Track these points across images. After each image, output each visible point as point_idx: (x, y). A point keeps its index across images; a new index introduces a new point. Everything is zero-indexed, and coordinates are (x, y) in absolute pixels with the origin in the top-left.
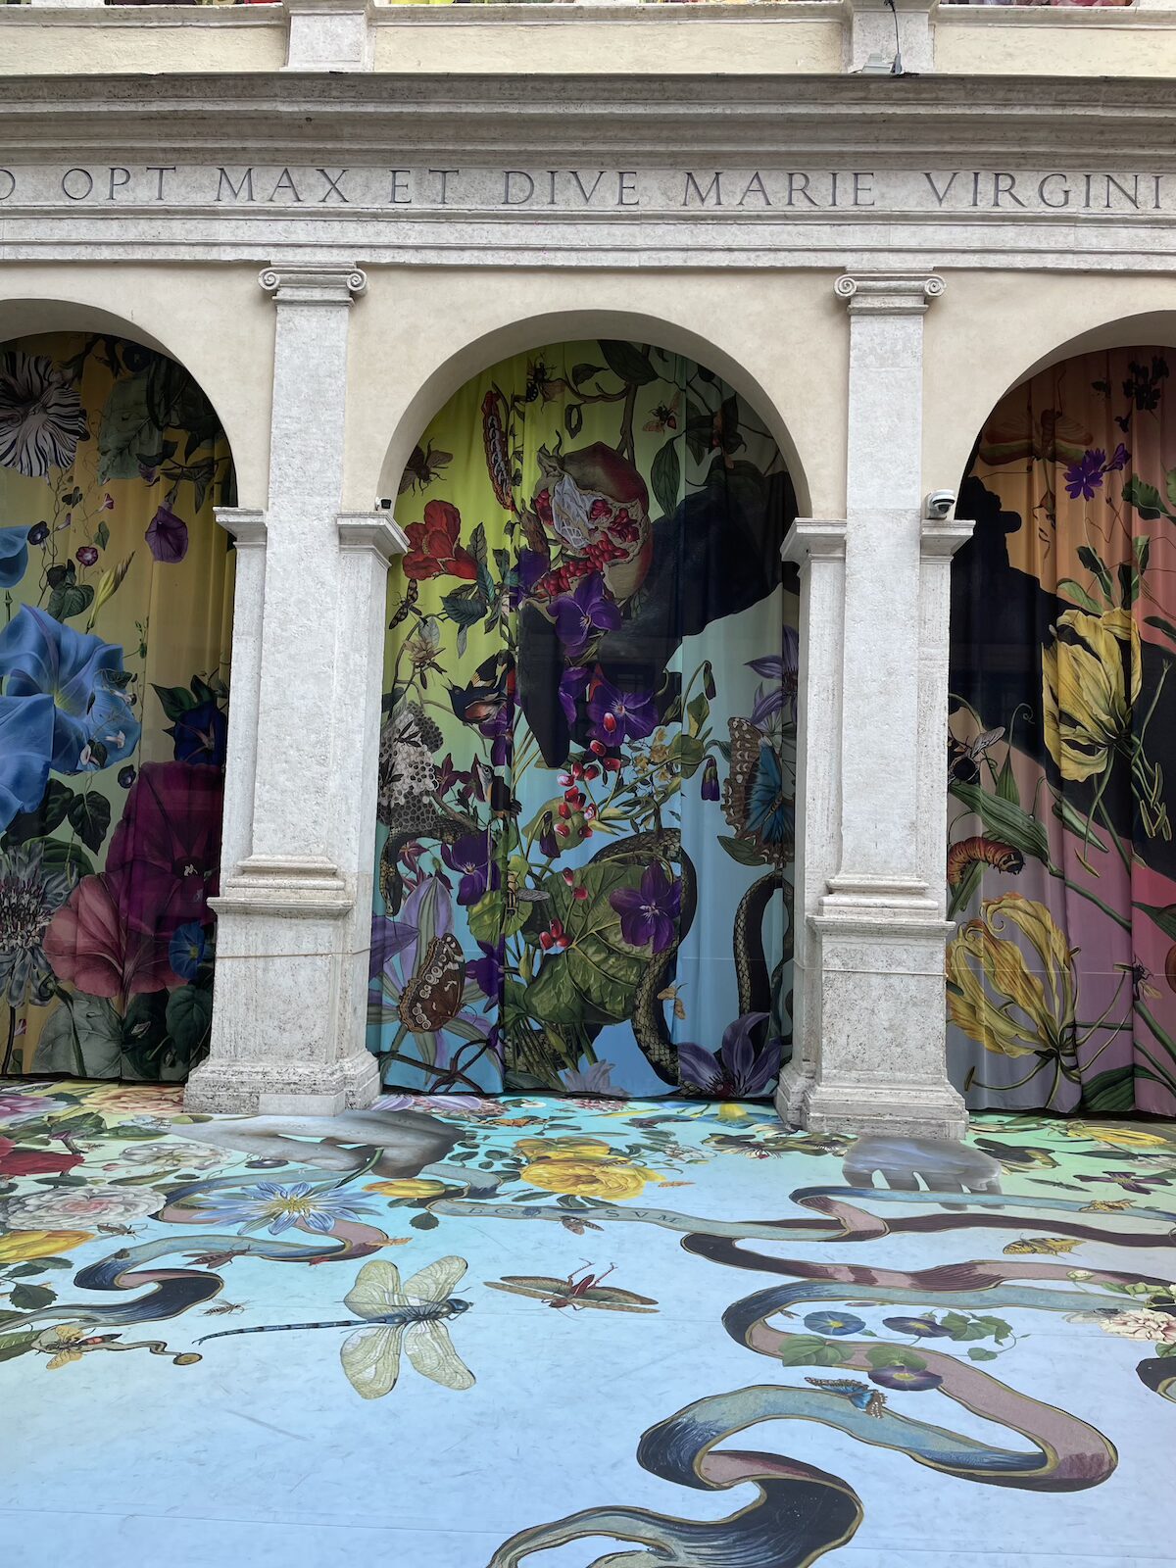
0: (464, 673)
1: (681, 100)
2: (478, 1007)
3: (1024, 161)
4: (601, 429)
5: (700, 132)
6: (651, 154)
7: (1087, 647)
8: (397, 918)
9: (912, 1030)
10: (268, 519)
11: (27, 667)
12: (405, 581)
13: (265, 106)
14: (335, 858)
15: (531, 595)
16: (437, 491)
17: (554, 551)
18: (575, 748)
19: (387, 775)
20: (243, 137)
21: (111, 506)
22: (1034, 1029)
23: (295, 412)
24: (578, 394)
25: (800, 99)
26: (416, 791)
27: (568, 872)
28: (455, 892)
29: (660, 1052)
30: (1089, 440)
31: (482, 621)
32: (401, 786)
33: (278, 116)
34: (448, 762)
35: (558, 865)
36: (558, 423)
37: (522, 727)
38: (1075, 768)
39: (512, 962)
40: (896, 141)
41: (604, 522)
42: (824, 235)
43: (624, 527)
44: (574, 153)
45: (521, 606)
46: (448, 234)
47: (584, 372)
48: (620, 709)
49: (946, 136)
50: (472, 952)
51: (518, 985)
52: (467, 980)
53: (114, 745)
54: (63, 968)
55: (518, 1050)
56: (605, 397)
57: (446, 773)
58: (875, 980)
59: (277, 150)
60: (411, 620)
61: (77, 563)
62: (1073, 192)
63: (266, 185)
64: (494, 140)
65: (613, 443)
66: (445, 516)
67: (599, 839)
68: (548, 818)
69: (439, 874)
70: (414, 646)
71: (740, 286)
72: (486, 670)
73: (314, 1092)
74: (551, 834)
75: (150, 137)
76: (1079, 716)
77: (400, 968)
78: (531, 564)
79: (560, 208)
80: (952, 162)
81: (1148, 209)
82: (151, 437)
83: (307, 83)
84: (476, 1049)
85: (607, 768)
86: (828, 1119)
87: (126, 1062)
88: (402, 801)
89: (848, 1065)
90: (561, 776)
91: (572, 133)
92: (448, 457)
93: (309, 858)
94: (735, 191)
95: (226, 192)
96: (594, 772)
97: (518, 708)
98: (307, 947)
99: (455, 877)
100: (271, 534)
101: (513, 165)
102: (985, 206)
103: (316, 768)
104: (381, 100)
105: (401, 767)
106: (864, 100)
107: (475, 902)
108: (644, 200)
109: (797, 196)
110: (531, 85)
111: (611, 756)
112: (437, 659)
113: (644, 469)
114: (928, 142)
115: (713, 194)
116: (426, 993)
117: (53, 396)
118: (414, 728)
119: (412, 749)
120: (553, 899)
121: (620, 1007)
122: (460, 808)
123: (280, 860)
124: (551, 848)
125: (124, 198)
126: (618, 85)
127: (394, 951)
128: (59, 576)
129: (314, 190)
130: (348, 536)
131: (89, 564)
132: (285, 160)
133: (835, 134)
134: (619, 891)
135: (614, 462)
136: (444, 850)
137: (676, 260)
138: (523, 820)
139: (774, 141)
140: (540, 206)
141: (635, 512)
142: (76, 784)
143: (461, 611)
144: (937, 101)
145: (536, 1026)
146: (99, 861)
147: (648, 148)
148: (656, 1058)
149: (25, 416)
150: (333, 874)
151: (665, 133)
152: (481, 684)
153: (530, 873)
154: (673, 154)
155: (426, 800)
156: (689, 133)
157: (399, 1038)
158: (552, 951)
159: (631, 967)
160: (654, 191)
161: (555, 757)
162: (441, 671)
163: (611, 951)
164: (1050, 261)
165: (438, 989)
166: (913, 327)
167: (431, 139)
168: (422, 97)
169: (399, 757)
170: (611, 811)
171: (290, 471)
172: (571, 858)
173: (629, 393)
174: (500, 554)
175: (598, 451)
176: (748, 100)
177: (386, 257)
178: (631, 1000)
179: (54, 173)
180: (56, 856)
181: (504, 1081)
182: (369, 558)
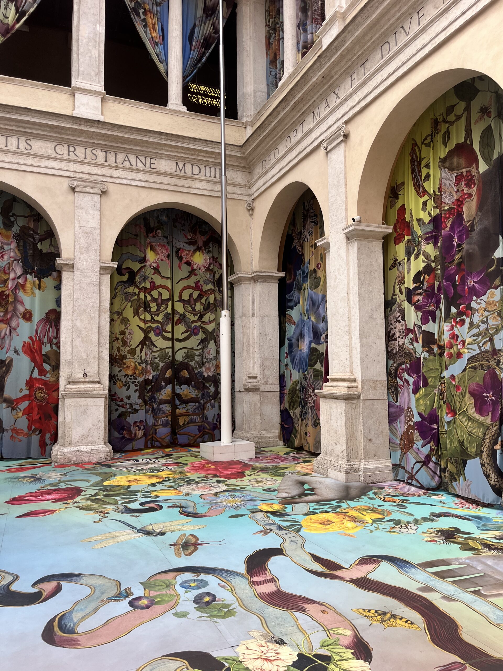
2: (419, 445)
4: (457, 136)
8: (398, 403)
10: (330, 239)
14: (355, 374)
16: (400, 202)
18: (453, 310)
19: (390, 337)
20: (312, 97)
24: (448, 123)
26: (401, 343)
27: (453, 377)
28: (411, 388)
31: (413, 255)
32: (397, 343)
33: (316, 83)
35: (448, 374)
36: (441, 144)
43: (469, 181)
44: (399, 18)
46: (365, 90)
47: (450, 110)
50: (417, 417)
52: (416, 431)
56: (458, 118)
63: (322, 109)
64: (372, 37)
69: (405, 379)
73: (340, 471)
75: (296, 115)
77: (400, 426)
79: (400, 45)
83: (316, 65)
84: (419, 465)
92: (403, 184)
95: (315, 119)
99: (411, 380)
100: (331, 245)
101: (382, 41)
107: (417, 393)
108: (427, 17)
113: (476, 146)
122: (412, 346)
125: (296, 139)
127: (398, 418)
129: (332, 100)
130: (348, 237)
131: (320, 268)
132: (324, 97)
134: (472, 384)
140: (392, 52)
149: (307, 222)
150: (355, 381)
152: (414, 286)
157: (401, 458)
159: (479, 428)
160: (432, 8)
167: (355, 54)
169: (397, 330)
171: (334, 218)
173: (468, 107)
174: (420, 221)
175: (457, 148)
177: (351, 114)
179: (284, 142)
180: (316, 374)
182: (356, 243)
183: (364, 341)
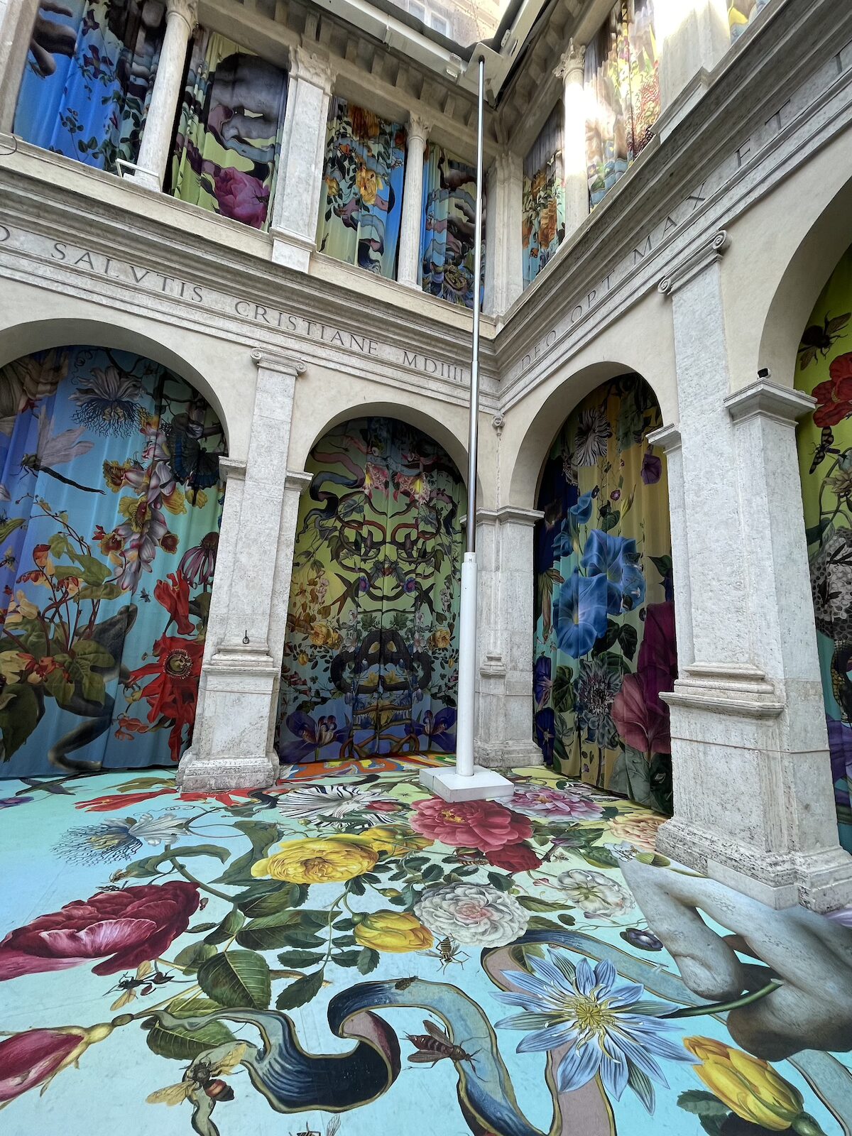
10: (679, 428)
11: (595, 560)
12: (817, 430)
13: (645, 191)
14: (762, 666)
19: (822, 594)
20: (639, 222)
21: (623, 465)
23: (689, 352)
32: (840, 602)
46: (788, 148)
53: (636, 596)
54: (621, 729)
59: (659, 211)
60: (829, 460)
61: (611, 501)
63: (659, 235)
70: (835, 481)
73: (754, 876)
75: (598, 265)
82: (639, 419)
83: (662, 153)
87: (653, 798)
88: (844, 615)
92: (847, 316)
93: (737, 666)
95: (638, 257)
98: (735, 740)
100: (683, 436)
103: (734, 592)
105: (836, 585)
117: (597, 424)
118: (847, 550)
119: (847, 568)
123: (714, 667)
125: (595, 302)
128: (603, 512)
130: (737, 413)
131: (617, 499)
142: (620, 620)
146: (633, 666)
149: (587, 440)
150: (762, 679)
169: (833, 578)
171: (690, 391)
177: (740, 207)
179: (567, 318)
180: (613, 662)
182: (759, 421)
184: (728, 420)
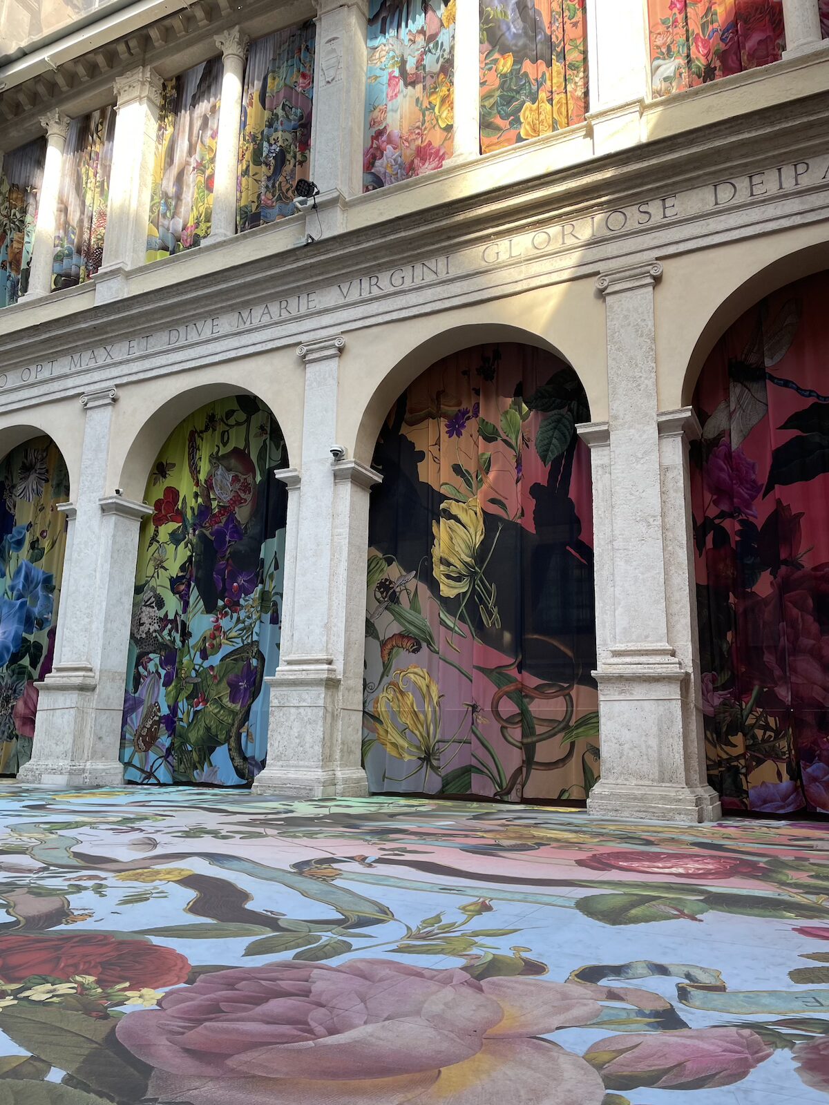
0: (174, 570)
1: (225, 281)
2: (165, 740)
3: (381, 268)
4: (236, 441)
5: (237, 293)
6: (222, 308)
7: (458, 521)
8: (137, 695)
9: (308, 738)
10: (77, 506)
11: (20, 587)
12: (152, 527)
13: (77, 327)
14: (93, 663)
15: (203, 527)
16: (169, 482)
17: (215, 504)
18: (220, 603)
19: (136, 623)
20: (75, 341)
21: (52, 510)
22: (418, 744)
23: (89, 456)
24: (227, 425)
25: (270, 267)
26: (151, 631)
27: (212, 668)
28: (162, 681)
29: (238, 761)
30: (459, 404)
31: (183, 543)
32: (144, 628)
33: (84, 329)
34: (166, 615)
35: (206, 664)
36: (217, 441)
37: (194, 594)
38: (449, 590)
39: (180, 715)
40: (320, 275)
41: (238, 486)
42: (293, 328)
43: (246, 488)
44: (193, 315)
45: (197, 532)
46: (147, 364)
47: (230, 414)
48: (241, 580)
49: (340, 266)
50: (165, 711)
51: (183, 727)
52: (161, 725)
53: (47, 619)
54: (17, 725)
55: (180, 761)
56: (238, 424)
57: (164, 621)
58: (293, 710)
59: (88, 343)
60: (155, 546)
61: (40, 538)
62: (407, 276)
63: (86, 360)
64: (162, 318)
65: (242, 446)
66: (172, 494)
67: (227, 648)
68: (204, 640)
69: (157, 671)
70: (155, 558)
71: (260, 361)
72: (182, 568)
73: (61, 774)
74: (205, 647)
75: (46, 350)
76: (452, 560)
77: (136, 719)
78: (204, 512)
79: (190, 341)
80: (348, 277)
81: (443, 276)
83: (89, 314)
84: (160, 761)
85: (232, 612)
86: (262, 786)
88: (144, 636)
89: (278, 758)
90: (211, 618)
91: (188, 307)
92: (174, 465)
93: (80, 663)
94: (258, 315)
95: (73, 365)
96: (226, 614)
97: (193, 584)
98: (68, 704)
99: (163, 672)
100: (78, 513)
101: (171, 326)
102: (365, 295)
103: (87, 620)
104: (116, 313)
105: (145, 619)
106: (297, 260)
107: (169, 685)
108: (221, 329)
109: (283, 311)
110: (165, 291)
111: (234, 606)
112: (164, 564)
113: (254, 457)
114: (333, 271)
115: (249, 320)
116: (144, 732)
117: (38, 466)
118: (153, 599)
119: (151, 610)
120: (202, 682)
121: (223, 737)
122: (169, 638)
123: (69, 664)
124: (204, 656)
125: (41, 377)
126: (197, 282)
127: (133, 712)
128: (33, 545)
129: (102, 356)
130: (105, 509)
131: (44, 538)
132: (90, 347)
133: (292, 279)
134: (231, 676)
135: (240, 455)
136: (161, 658)
137: (232, 354)
138: (192, 642)
139: (268, 288)
140: (182, 342)
141: (250, 480)
142: (31, 638)
143: (176, 538)
144: (328, 252)
145: (190, 749)
146: (36, 674)
147: (219, 306)
148: (236, 764)
149: (29, 476)
150: (91, 670)
151: (224, 297)
152: (180, 574)
153: (194, 669)
154: (230, 306)
155: (154, 635)
156: (233, 295)
157: (132, 757)
158: (198, 708)
159: (230, 715)
160: (226, 323)
161: (210, 608)
162: (166, 569)
163: (222, 707)
164: (395, 316)
165: (149, 729)
166: (333, 363)
167: (140, 324)
168: (129, 308)
169: (143, 614)
170: (233, 634)
171: (86, 483)
172: (215, 660)
173: (248, 421)
174: (192, 509)
175: (236, 451)
176: (250, 274)
177: (125, 380)
178: (229, 732)
179: (18, 372)
180: (21, 671)
181: (174, 778)
182: (114, 518)
183: (109, 625)
184: (100, 512)
